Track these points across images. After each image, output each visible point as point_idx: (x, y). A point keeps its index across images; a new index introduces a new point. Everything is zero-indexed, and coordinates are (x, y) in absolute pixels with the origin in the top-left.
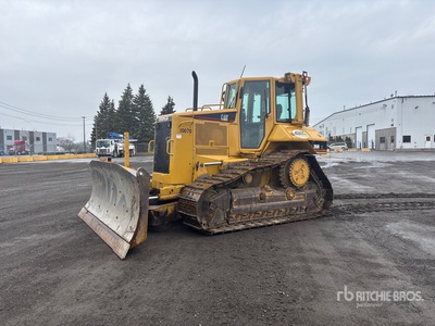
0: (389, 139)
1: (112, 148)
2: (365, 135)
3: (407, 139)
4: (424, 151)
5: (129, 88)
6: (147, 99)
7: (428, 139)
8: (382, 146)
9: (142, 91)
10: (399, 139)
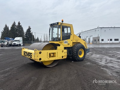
0: (97, 40)
1: (6, 43)
2: (89, 39)
3: (103, 40)
4: (107, 44)
5: (14, 22)
6: (21, 26)
7: (108, 40)
8: (95, 42)
9: (19, 23)
10: (100, 40)
